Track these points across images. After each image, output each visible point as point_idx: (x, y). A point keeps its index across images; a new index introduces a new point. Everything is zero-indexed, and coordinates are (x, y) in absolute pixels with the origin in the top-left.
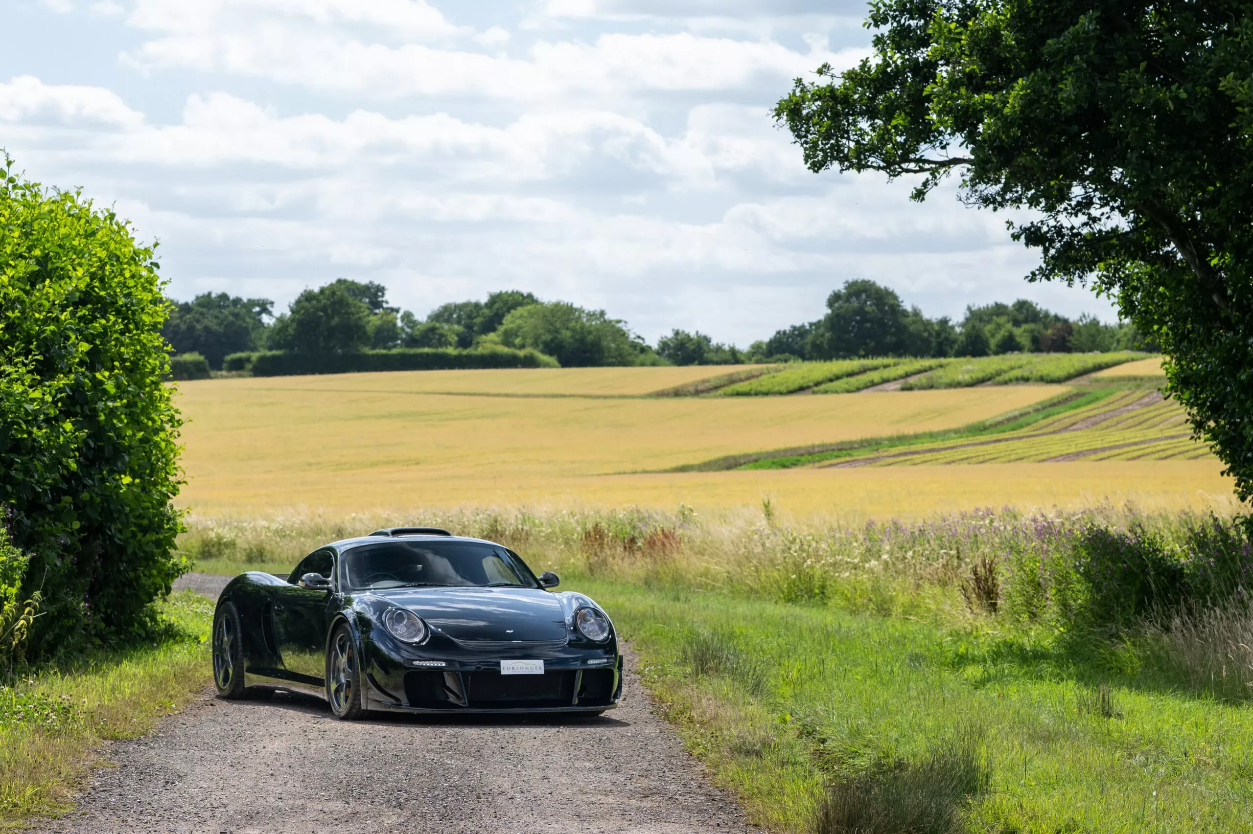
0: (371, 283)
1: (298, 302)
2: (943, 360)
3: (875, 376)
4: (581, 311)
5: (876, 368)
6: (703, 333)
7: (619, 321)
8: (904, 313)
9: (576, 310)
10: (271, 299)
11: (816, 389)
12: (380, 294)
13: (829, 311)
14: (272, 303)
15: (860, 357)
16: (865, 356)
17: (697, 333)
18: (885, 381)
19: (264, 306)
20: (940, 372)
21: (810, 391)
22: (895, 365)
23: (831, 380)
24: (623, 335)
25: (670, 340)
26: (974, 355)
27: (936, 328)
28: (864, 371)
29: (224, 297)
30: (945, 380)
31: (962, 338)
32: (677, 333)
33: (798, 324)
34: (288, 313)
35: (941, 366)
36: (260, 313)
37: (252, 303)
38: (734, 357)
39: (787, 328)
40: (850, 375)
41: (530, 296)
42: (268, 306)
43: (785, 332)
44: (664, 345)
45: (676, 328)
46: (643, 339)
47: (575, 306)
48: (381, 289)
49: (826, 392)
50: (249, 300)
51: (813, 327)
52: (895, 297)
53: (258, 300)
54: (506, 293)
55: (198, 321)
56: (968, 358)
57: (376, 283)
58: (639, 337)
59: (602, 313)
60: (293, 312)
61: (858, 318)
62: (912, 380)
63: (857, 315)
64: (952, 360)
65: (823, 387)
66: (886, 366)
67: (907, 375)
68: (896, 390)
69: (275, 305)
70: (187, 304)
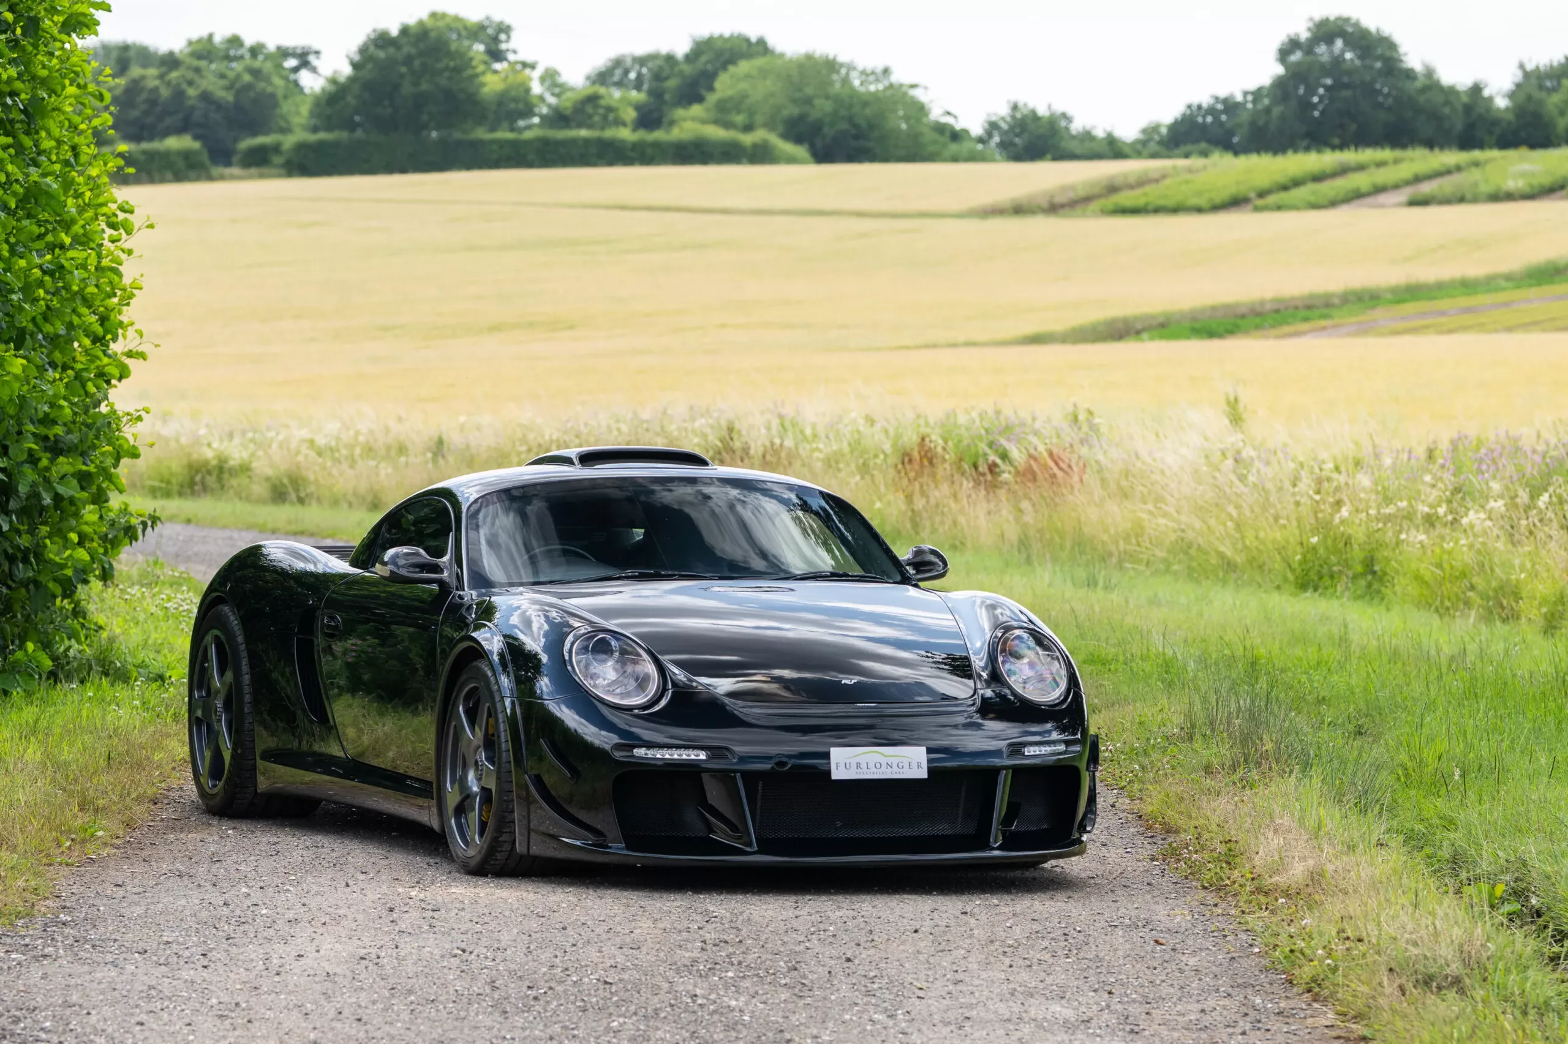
0: (488, 18)
1: (363, 50)
2: (1477, 154)
3: (1361, 181)
4: (851, 67)
5: (1361, 168)
6: (1059, 108)
7: (913, 86)
8: (1410, 74)
9: (842, 65)
10: (316, 46)
11: (1260, 202)
12: (503, 37)
13: (1280, 70)
14: (317, 53)
15: (1334, 148)
16: (1342, 147)
17: (1049, 106)
18: (1379, 190)
19: (304, 58)
20: (1475, 175)
21: (1250, 207)
22: (1396, 161)
23: (1285, 188)
24: (921, 109)
25: (1003, 119)
26: (1533, 146)
27: (1465, 99)
28: (1343, 171)
29: (235, 41)
30: (1485, 188)
31: (1511, 117)
32: (1015, 107)
33: (1223, 94)
34: (346, 70)
35: (1476, 164)
36: (296, 70)
37: (284, 53)
38: (1113, 149)
39: (1206, 101)
40: (1318, 178)
41: (761, 42)
42: (312, 58)
43: (1199, 107)
44: (993, 126)
45: (1014, 98)
46: (955, 117)
47: (841, 59)
48: (505, 29)
49: (1279, 208)
50: (279, 48)
51: (1250, 98)
52: (1392, 46)
53: (295, 48)
54: (721, 37)
55: (190, 83)
56: (1524, 152)
57: (497, 17)
58: (949, 113)
59: (886, 71)
60: (355, 66)
61: (1329, 81)
62: (1427, 188)
63: (1326, 76)
64: (1494, 153)
65: (1272, 199)
66: (1380, 164)
67: (1418, 179)
68: (1399, 205)
69: (323, 56)
70: (171, 54)
